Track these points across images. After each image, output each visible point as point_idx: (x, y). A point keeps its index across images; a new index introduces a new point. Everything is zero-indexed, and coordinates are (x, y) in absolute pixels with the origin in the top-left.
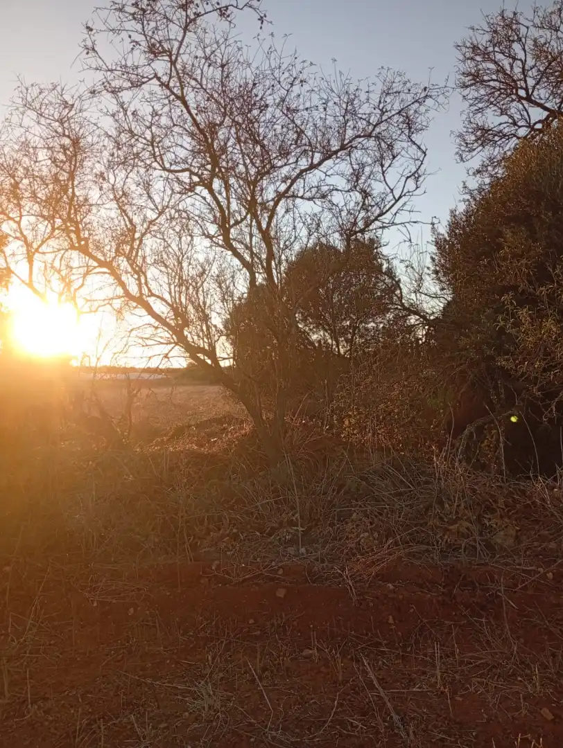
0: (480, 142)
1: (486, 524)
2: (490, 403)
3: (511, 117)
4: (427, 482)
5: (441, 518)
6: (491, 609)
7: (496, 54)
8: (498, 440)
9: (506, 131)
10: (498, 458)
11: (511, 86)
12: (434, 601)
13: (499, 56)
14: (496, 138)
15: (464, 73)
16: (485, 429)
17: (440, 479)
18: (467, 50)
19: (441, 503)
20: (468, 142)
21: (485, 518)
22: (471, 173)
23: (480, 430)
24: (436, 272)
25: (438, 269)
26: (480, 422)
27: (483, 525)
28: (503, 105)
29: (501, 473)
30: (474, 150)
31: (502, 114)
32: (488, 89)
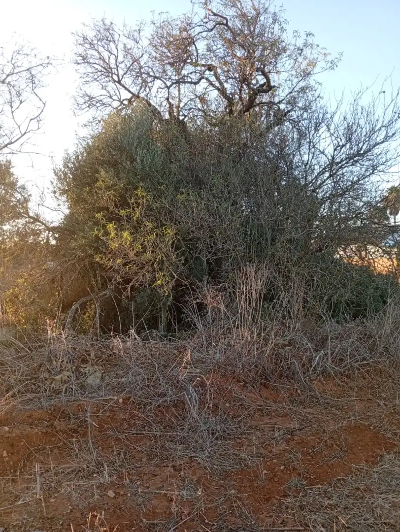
0: (87, 105)
1: (81, 372)
2: (92, 287)
3: (108, 92)
4: (41, 347)
5: (49, 372)
6: (81, 430)
7: (99, 46)
8: (95, 313)
9: (104, 101)
10: (95, 324)
11: (108, 71)
12: (40, 433)
13: (101, 49)
14: (98, 105)
15: (76, 54)
16: (87, 305)
17: (51, 343)
18: (79, 38)
19: (50, 361)
20: (79, 103)
21: (81, 367)
22: (80, 125)
23: (83, 306)
24: (55, 192)
25: (55, 189)
26: (84, 299)
27: (80, 372)
28: (103, 82)
29: (96, 335)
30: (83, 109)
31: (102, 89)
32: (93, 69)
